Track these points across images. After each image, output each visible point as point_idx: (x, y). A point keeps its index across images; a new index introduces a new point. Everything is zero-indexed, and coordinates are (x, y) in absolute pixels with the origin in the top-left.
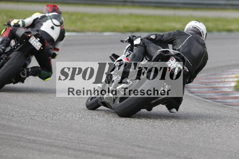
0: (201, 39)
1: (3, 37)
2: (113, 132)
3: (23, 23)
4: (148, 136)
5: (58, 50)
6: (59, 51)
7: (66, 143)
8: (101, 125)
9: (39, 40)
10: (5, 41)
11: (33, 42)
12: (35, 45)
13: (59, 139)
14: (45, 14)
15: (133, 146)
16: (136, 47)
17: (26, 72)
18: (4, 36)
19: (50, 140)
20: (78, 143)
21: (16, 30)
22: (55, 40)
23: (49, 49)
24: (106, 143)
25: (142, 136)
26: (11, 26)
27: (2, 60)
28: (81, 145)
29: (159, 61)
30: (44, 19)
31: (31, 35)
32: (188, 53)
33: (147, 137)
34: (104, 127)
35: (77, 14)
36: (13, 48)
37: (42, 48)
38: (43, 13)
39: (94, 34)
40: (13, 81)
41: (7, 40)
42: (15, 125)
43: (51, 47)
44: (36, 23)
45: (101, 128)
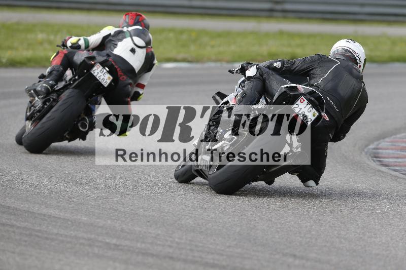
0: (356, 69)
1: (53, 66)
2: (251, 231)
3: (86, 42)
4: (310, 238)
5: (142, 86)
6: (145, 88)
7: (171, 250)
8: (230, 220)
9: (108, 70)
10: (55, 72)
11: (98, 73)
12: (101, 79)
13: (159, 242)
14: (123, 28)
15: (284, 255)
16: (249, 80)
17: (88, 122)
18: (54, 63)
19: (143, 245)
20: (191, 250)
21: (74, 54)
22: (137, 71)
23: (126, 86)
24: (239, 250)
25: (301, 239)
26: (67, 47)
27: (47, 103)
28: (196, 254)
29: (283, 104)
30: (120, 37)
31: (96, 61)
32: (333, 92)
33: (308, 240)
34: (235, 223)
35: (189, 31)
36: (68, 83)
37: (113, 83)
38: (119, 27)
39: (218, 64)
40: (67, 136)
41: (58, 71)
42: (84, 219)
43: (130, 81)
44: (106, 43)
45: (230, 224)
